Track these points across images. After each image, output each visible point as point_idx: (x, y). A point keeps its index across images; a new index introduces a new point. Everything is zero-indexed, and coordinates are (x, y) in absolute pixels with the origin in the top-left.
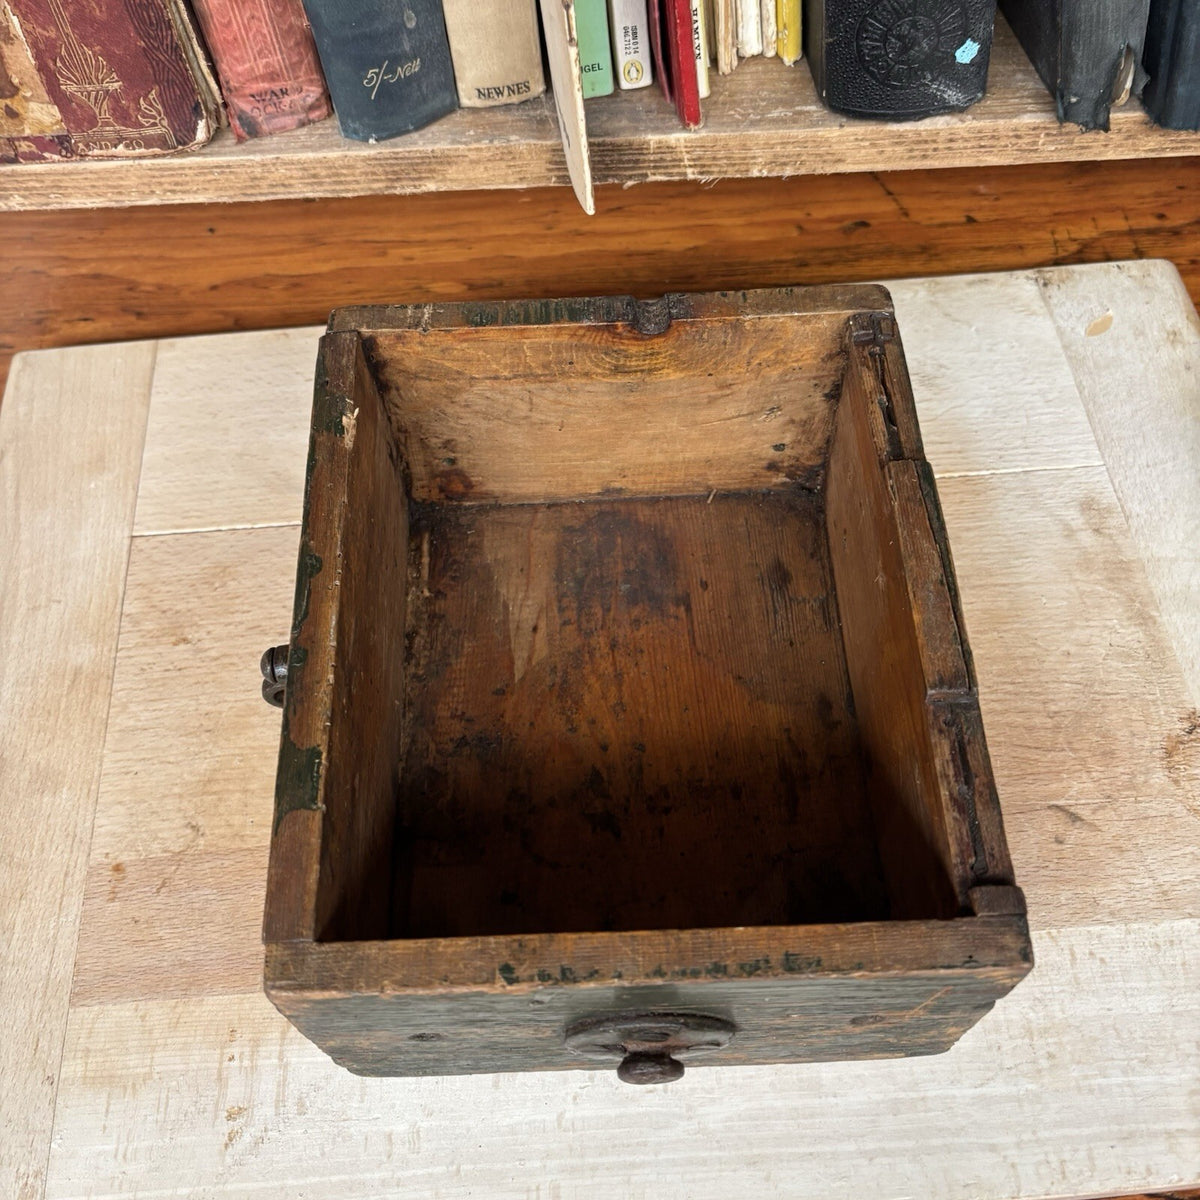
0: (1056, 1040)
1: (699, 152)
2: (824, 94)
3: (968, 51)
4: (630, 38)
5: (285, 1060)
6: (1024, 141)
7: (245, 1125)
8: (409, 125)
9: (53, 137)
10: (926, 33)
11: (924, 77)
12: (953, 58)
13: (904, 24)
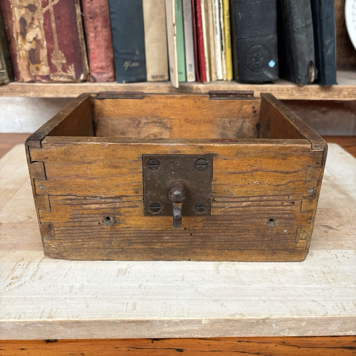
2: (238, 78)
3: (272, 64)
4: (190, 67)
5: (39, 266)
6: (290, 92)
7: (17, 281)
8: (134, 80)
9: (46, 76)
10: (261, 57)
11: (262, 70)
12: (268, 65)
13: (255, 55)
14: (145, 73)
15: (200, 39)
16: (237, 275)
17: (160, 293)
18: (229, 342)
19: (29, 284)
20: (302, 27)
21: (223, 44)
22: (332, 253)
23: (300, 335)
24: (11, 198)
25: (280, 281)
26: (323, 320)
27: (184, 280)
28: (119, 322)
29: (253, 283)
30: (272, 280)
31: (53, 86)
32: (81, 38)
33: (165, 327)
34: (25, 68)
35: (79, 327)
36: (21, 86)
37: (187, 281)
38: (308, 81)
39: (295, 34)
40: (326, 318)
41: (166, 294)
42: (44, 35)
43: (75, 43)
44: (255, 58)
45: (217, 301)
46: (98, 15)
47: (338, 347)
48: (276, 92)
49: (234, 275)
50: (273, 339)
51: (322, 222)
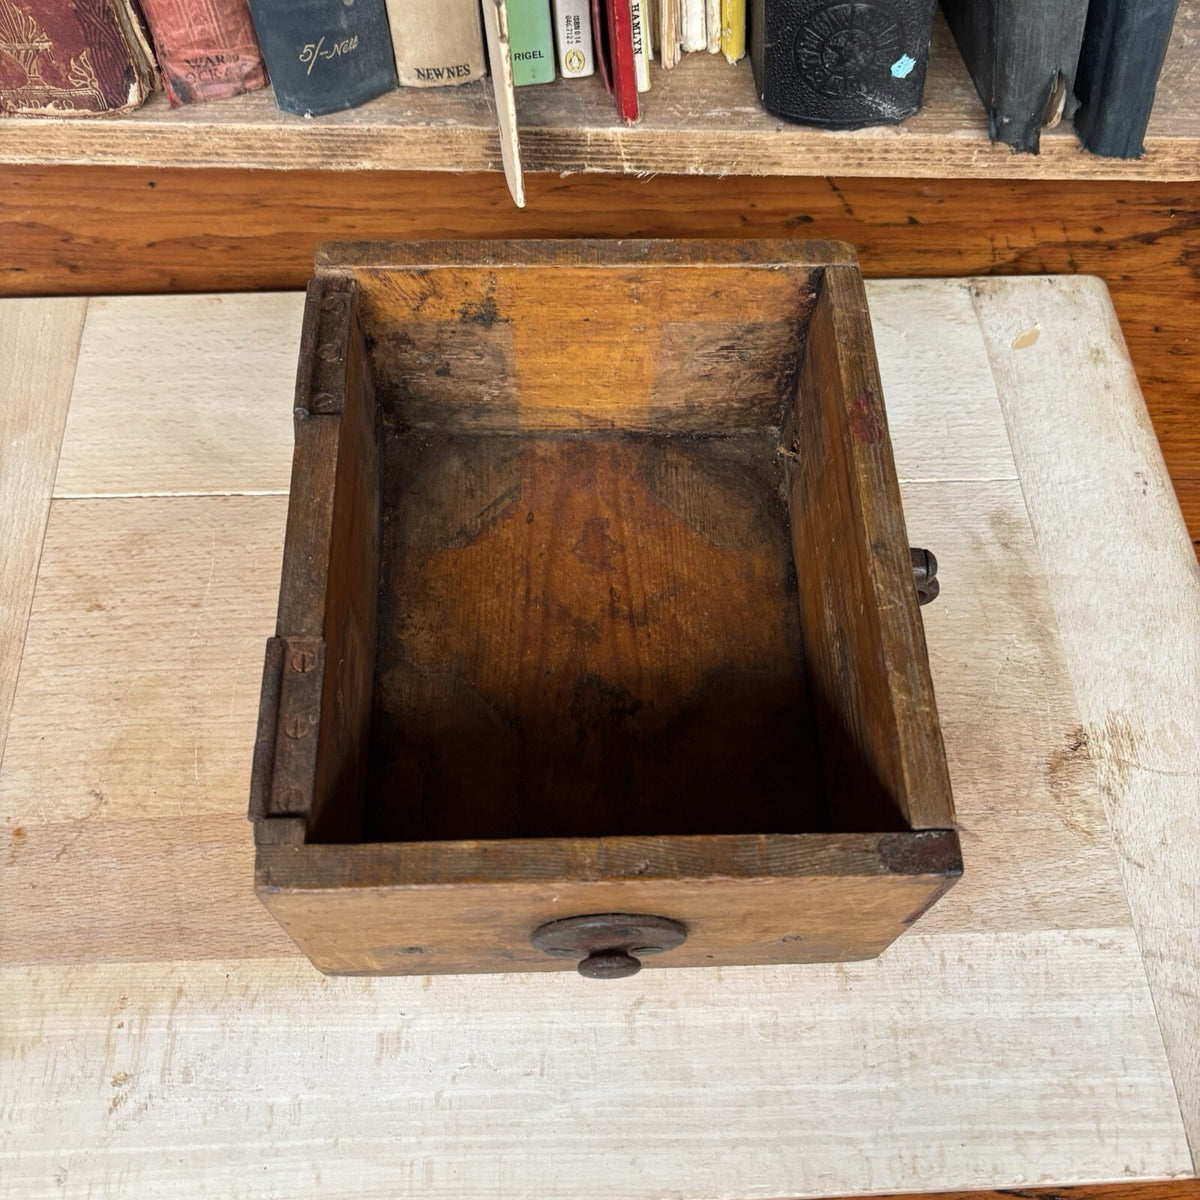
0: (919, 1041)
1: (636, 147)
3: (903, 67)
4: (572, 29)
5: (174, 1029)
7: (130, 1091)
10: (862, 46)
11: (859, 89)
12: (889, 72)
13: (841, 36)
16: (678, 1047)
17: (487, 1125)
19: (161, 1101)
22: (934, 949)
25: (780, 1068)
27: (546, 1070)
29: (715, 1076)
30: (762, 1064)
37: (552, 1077)
41: (502, 1126)
44: (837, 47)
45: (622, 1147)
49: (671, 1048)
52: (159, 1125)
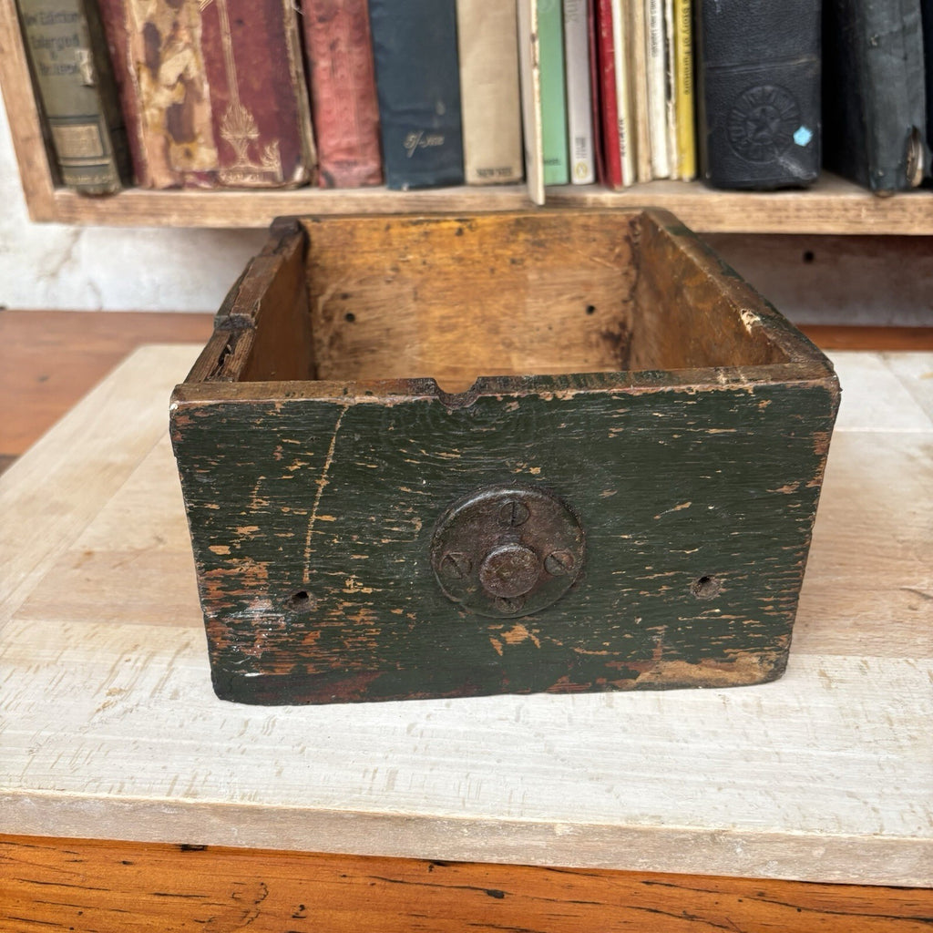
2: (707, 176)
3: (803, 137)
4: (580, 146)
5: (173, 666)
6: (851, 214)
7: (121, 700)
8: (431, 181)
9: (209, 172)
10: (773, 119)
11: (774, 153)
12: (793, 139)
13: (757, 112)
14: (461, 163)
15: (607, 71)
16: (658, 713)
17: (457, 751)
18: (620, 883)
19: (146, 709)
20: (891, 33)
21: (672, 81)
22: (921, 669)
23: (809, 879)
24: (118, 488)
25: (767, 736)
26: (868, 847)
27: (522, 718)
28: (352, 816)
29: (697, 736)
30: (747, 731)
31: (227, 199)
32: (297, 73)
33: (463, 836)
34: (158, 152)
35: (257, 821)
36: (150, 198)
37: (527, 723)
38: (903, 183)
39: (872, 54)
40: (879, 842)
41: (473, 753)
42: (203, 68)
43: (281, 88)
44: (756, 121)
45: (598, 779)
46: (340, 11)
47: (905, 915)
48: (810, 214)
49: (650, 713)
50: (736, 883)
51: (906, 578)
52: (138, 723)
